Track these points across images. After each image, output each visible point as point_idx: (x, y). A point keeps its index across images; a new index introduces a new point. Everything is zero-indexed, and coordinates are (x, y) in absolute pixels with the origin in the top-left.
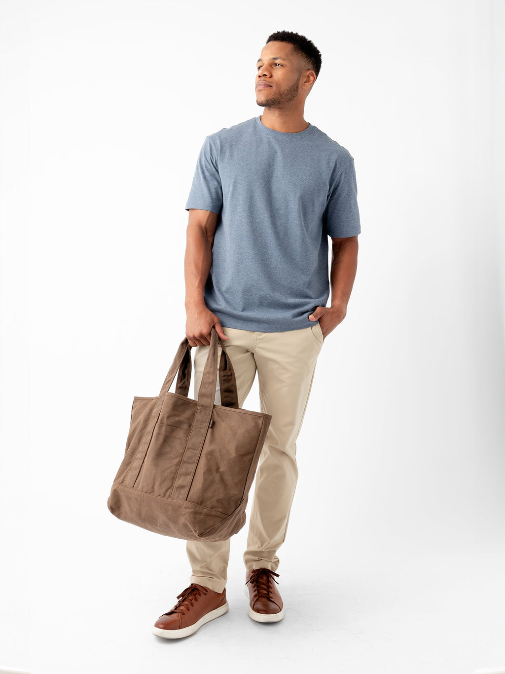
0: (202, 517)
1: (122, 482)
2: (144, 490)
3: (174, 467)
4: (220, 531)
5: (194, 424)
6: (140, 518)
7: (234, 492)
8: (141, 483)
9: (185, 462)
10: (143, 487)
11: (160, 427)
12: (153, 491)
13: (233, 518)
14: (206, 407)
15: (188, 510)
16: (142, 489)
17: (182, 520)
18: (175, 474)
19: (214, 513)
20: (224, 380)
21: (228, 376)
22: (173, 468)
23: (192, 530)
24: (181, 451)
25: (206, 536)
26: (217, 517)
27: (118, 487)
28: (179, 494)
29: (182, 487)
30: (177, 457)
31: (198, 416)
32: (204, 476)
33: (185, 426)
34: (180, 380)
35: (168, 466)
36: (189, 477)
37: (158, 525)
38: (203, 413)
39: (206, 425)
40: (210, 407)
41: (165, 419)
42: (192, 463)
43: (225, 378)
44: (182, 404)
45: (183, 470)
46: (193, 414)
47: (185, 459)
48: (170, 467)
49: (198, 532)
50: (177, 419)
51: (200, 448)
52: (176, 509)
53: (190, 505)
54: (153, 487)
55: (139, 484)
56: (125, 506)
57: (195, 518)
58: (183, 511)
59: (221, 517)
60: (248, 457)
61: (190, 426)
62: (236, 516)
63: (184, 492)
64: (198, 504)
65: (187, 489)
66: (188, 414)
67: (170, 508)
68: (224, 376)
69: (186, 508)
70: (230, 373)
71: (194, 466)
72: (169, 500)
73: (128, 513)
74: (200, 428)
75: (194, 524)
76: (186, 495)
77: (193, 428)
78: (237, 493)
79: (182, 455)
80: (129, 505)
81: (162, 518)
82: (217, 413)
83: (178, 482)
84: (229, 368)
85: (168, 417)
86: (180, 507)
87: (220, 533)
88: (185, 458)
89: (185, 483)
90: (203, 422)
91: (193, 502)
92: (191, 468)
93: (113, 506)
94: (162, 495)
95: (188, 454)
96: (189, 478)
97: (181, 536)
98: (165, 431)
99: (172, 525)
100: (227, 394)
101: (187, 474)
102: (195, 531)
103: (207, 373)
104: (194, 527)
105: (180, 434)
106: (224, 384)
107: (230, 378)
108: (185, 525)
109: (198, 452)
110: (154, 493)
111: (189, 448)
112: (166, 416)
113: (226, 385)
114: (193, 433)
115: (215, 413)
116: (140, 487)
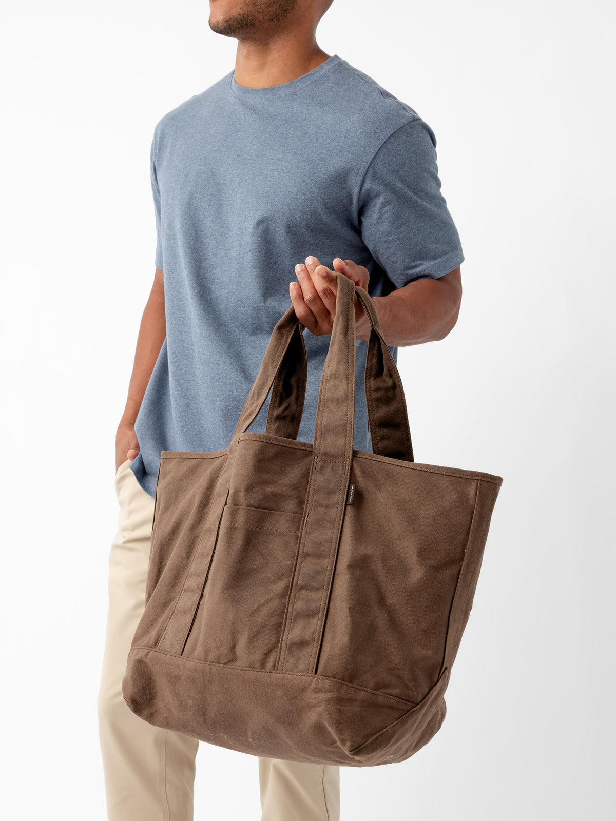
0: (356, 708)
1: (156, 643)
2: (211, 657)
3: (277, 601)
4: (396, 742)
5: (312, 497)
6: (205, 722)
7: (424, 652)
8: (200, 644)
9: (302, 588)
10: (207, 652)
11: (234, 514)
12: (234, 659)
13: (424, 710)
14: (335, 456)
15: (323, 696)
16: (206, 656)
17: (312, 717)
18: (282, 614)
19: (381, 700)
20: (378, 400)
21: (387, 389)
22: (275, 604)
23: (337, 739)
24: (288, 562)
25: (367, 753)
26: (390, 707)
27: (147, 655)
28: (298, 659)
29: (301, 644)
30: (280, 577)
31: (317, 480)
32: (351, 616)
33: (291, 505)
34: (277, 403)
35: (263, 600)
36: (315, 620)
37: (249, 733)
38: (328, 471)
39: (340, 497)
40: (343, 455)
41: (242, 494)
42: (318, 589)
43: (380, 394)
44: (278, 455)
45: (298, 604)
46: (306, 476)
47: (300, 580)
48: (267, 602)
49: (348, 744)
50: (269, 489)
51: (333, 551)
52: (295, 694)
53: (326, 683)
54: (233, 648)
55: (195, 645)
56: (165, 696)
57: (340, 712)
58: (311, 697)
59: (399, 709)
60: (449, 572)
61: (301, 503)
62: (430, 706)
63: (309, 654)
64: (343, 680)
65: (314, 648)
66: (293, 474)
67: (279, 693)
68: (378, 389)
69: (317, 690)
70: (390, 383)
71: (323, 595)
72: (275, 675)
73: (174, 712)
74: (327, 507)
75: (339, 725)
76: (313, 661)
77: (308, 508)
78: (430, 653)
79: (292, 571)
80: (176, 694)
81: (258, 717)
82: (363, 471)
83: (292, 634)
84: (389, 371)
85: (249, 489)
86: (304, 689)
87: (398, 744)
88: (300, 578)
89: (307, 635)
90: (331, 492)
91: (334, 677)
92: (318, 598)
93: (138, 698)
94: (258, 665)
95: (307, 567)
96: (316, 623)
97: (303, 755)
98: (246, 522)
99: (282, 732)
100: (385, 431)
101: (309, 615)
102: (343, 742)
103: (330, 377)
104: (340, 731)
105: (281, 523)
106: (378, 408)
107: (390, 393)
108: (319, 729)
109: (328, 563)
110: (236, 664)
111: (306, 556)
112: (242, 488)
113: (383, 412)
114: (311, 518)
115: (357, 471)
116: (199, 651)
